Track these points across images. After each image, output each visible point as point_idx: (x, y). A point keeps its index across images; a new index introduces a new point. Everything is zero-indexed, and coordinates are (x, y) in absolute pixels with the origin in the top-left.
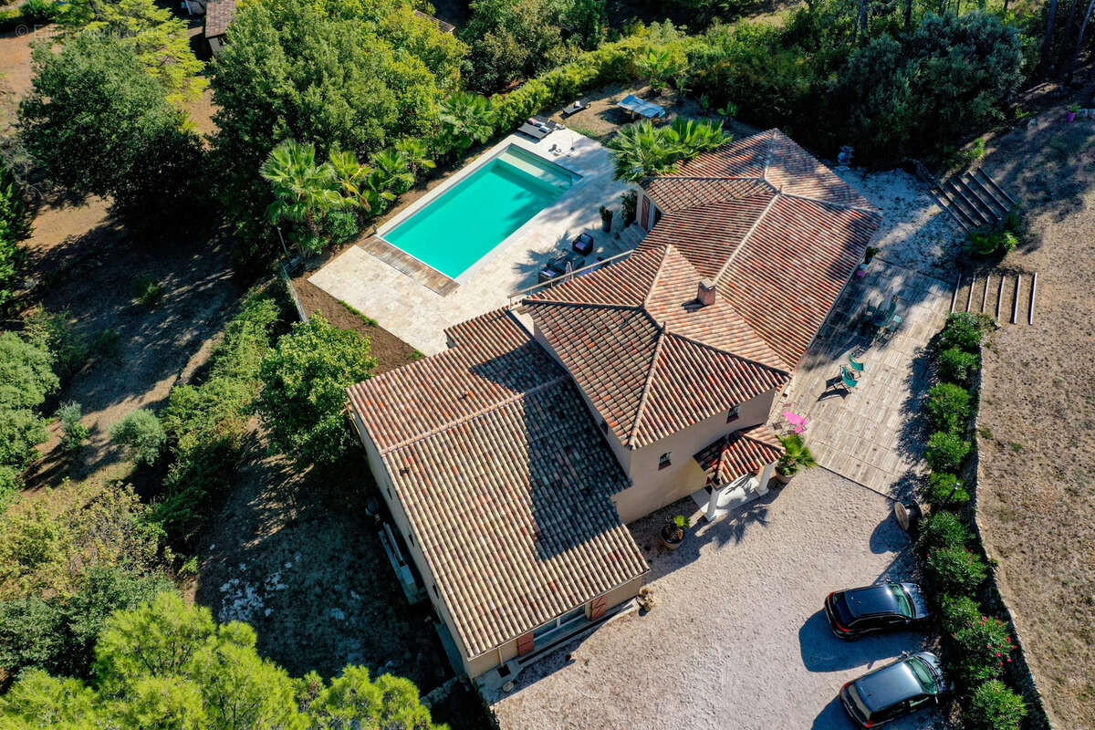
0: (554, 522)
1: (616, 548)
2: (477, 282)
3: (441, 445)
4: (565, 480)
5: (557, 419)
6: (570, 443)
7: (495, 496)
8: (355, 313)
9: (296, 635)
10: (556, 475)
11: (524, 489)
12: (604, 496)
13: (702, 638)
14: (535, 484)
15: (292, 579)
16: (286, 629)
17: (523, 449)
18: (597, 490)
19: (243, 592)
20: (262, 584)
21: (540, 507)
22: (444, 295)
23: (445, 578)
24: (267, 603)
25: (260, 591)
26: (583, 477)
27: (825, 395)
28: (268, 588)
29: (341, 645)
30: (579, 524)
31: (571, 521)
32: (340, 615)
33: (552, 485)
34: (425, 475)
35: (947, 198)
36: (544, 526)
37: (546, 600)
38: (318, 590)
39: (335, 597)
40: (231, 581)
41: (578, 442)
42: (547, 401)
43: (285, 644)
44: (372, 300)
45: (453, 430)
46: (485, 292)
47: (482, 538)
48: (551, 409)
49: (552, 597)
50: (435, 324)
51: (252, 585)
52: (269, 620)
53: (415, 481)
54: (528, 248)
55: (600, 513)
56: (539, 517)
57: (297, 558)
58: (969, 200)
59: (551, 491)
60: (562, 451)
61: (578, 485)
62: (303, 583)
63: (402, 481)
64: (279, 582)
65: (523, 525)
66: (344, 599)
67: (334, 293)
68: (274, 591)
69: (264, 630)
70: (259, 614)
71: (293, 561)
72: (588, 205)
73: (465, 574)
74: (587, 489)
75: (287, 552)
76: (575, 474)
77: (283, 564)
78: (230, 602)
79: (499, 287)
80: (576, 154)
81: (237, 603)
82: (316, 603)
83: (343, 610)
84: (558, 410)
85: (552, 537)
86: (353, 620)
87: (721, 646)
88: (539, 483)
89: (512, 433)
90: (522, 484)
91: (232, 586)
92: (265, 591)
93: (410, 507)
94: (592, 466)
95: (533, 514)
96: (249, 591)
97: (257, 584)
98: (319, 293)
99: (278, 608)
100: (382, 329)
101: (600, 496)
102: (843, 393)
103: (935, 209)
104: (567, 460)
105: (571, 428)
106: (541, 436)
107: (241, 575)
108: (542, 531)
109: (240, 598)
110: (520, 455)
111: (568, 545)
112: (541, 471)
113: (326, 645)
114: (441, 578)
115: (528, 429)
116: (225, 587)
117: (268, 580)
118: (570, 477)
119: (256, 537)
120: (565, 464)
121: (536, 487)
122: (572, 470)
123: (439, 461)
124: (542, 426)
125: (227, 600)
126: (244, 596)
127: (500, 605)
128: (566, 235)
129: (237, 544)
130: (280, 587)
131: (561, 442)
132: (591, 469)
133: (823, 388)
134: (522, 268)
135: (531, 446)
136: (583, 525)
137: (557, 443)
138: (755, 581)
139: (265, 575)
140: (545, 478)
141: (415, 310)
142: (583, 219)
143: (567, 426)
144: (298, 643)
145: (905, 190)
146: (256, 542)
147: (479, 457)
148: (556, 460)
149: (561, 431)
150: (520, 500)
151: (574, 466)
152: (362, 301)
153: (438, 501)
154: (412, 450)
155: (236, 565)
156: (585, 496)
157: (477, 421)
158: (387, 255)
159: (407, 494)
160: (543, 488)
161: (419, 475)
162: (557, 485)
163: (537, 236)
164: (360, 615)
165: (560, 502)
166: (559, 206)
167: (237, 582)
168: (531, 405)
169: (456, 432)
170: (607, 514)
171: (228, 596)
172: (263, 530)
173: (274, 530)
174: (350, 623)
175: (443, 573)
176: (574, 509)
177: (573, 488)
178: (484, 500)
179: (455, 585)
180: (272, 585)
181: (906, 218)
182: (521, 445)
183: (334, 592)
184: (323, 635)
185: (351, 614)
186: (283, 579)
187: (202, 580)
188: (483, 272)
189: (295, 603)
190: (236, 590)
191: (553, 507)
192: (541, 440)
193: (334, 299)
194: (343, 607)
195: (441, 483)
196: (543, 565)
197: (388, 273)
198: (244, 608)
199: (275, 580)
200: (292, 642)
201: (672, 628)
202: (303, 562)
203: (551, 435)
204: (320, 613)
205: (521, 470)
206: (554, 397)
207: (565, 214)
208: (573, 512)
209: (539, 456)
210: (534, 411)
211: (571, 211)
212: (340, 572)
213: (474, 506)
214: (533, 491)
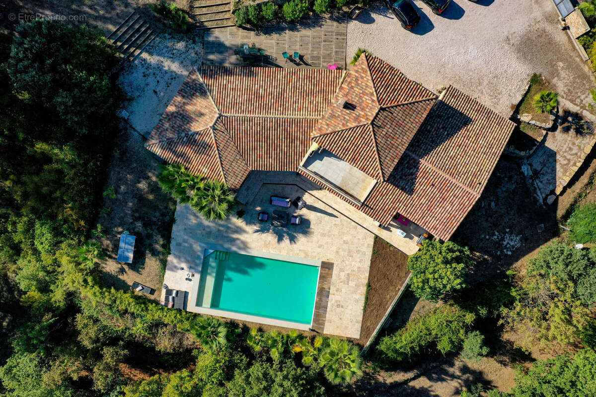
0: (457, 122)
1: (451, 98)
2: (315, 254)
3: (461, 177)
4: (441, 127)
5: (421, 142)
6: (426, 132)
7: (464, 147)
8: (367, 298)
9: (509, 214)
10: (441, 131)
11: (454, 139)
12: (437, 111)
13: (443, 66)
14: (450, 136)
15: (492, 232)
16: (510, 219)
17: (440, 147)
18: (436, 114)
19: (507, 245)
20: (500, 241)
21: (456, 130)
22: (332, 264)
23: (501, 146)
24: (505, 233)
25: (503, 239)
26: (435, 121)
27: (306, 64)
28: (500, 237)
29: (502, 196)
30: (452, 113)
31: (453, 117)
32: (493, 204)
33: (445, 130)
34: (475, 175)
35: (134, 51)
36: (461, 125)
37: (483, 111)
38: (489, 219)
39: (488, 211)
40: (506, 253)
41: (423, 130)
42: (416, 150)
43: (514, 215)
44: (354, 296)
45: (452, 176)
46: (320, 246)
47: (480, 143)
48: (418, 146)
49: (481, 110)
50: (352, 256)
51: (503, 244)
52: (510, 228)
53: (479, 177)
54: (277, 245)
55: (443, 109)
56: (460, 129)
57: (483, 236)
58: (134, 39)
59: (448, 129)
60: (431, 134)
61: (439, 122)
62: (490, 227)
63: (483, 181)
64: (495, 235)
65: (466, 132)
66: (487, 207)
67: (361, 318)
68: (499, 234)
69: (514, 226)
70: (510, 233)
71: (485, 237)
72: (225, 234)
73: (495, 141)
74: (438, 118)
75: (483, 242)
76: (436, 125)
77: (488, 240)
78: (513, 247)
79: (312, 242)
80: (184, 265)
81: (512, 243)
82: (494, 216)
83: (491, 204)
84: (417, 144)
85: (463, 120)
86: (492, 198)
87: (442, 59)
88: (448, 135)
89: (438, 155)
90: (453, 140)
91: (507, 251)
92: (501, 238)
93: (489, 173)
94: (429, 120)
95: (450, 137)
96: (505, 243)
97: (501, 242)
98: (364, 326)
99: (504, 228)
100: (369, 279)
101: (437, 112)
102: (301, 58)
103: (145, 55)
104: (433, 130)
105: (420, 135)
106: (431, 144)
107: (502, 252)
108: (463, 125)
109: (510, 244)
110: (443, 147)
111: (461, 114)
112: (444, 136)
113: (505, 201)
114: (502, 148)
115: (432, 150)
116: (509, 253)
117: (497, 240)
118: (438, 125)
119: (485, 259)
120: (435, 130)
121: (450, 135)
122: (435, 126)
123: (467, 174)
124: (427, 145)
125: (513, 248)
126: (508, 243)
127: (495, 125)
128: (257, 231)
129: (491, 264)
130: (497, 233)
131: (428, 135)
132: (430, 120)
133: (304, 66)
134: (292, 239)
135: (438, 145)
136: (451, 112)
137: (429, 137)
138: (411, 57)
139: (497, 242)
140: (445, 134)
141: (349, 272)
142: (239, 230)
143: (421, 137)
144: (511, 211)
145: (135, 75)
146: (486, 257)
147: (455, 161)
148: (436, 134)
149: (424, 138)
150: (458, 138)
151: (433, 127)
152: (357, 301)
153: (480, 165)
154: (470, 185)
155: (500, 256)
156: (441, 117)
157: (443, 169)
158: (321, 311)
159: (485, 177)
160: (449, 132)
161: (476, 177)
162: (444, 128)
163: (267, 245)
164: (489, 197)
165: (449, 124)
166: (234, 249)
167: (505, 251)
168: (422, 154)
169: (452, 175)
170: (442, 106)
171: (511, 249)
172: (480, 259)
173: (478, 254)
174: (494, 198)
175: (500, 148)
176: (448, 118)
177: (441, 122)
178: (468, 150)
179: (500, 142)
180: (498, 237)
181: (159, 67)
182: (439, 149)
183: (486, 212)
184: (503, 205)
185: (490, 200)
186: (494, 234)
187: (512, 264)
188: (307, 255)
189: (499, 223)
190: (508, 248)
191: (453, 125)
192: (432, 143)
193: (364, 315)
194: (489, 205)
195: (474, 168)
196: (474, 118)
197: (333, 302)
198: (512, 240)
199: (496, 237)
200: (512, 213)
201: (447, 77)
202: (483, 233)
203: (428, 141)
204: (496, 212)
205: (448, 144)
206: (413, 148)
207: (238, 242)
208: (449, 118)
209: (439, 140)
210: (423, 152)
211: (234, 240)
212: (478, 216)
213: (472, 152)
214: (452, 135)
